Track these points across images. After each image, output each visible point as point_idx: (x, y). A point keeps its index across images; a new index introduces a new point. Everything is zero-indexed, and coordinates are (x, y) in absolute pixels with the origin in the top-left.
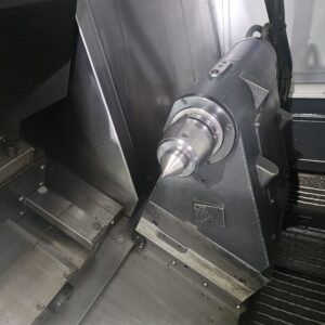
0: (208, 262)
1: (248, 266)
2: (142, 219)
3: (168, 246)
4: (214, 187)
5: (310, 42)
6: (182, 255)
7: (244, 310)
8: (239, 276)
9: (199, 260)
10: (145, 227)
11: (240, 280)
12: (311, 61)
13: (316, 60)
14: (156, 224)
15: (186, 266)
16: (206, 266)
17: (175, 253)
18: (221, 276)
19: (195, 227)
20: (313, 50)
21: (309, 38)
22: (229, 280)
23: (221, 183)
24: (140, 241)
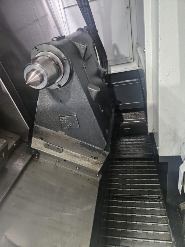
0: (76, 153)
1: (97, 148)
2: (33, 138)
3: (52, 151)
4: (68, 104)
5: (113, 43)
6: (61, 154)
7: (101, 176)
8: (94, 156)
9: (71, 154)
10: (37, 144)
11: (95, 158)
12: (116, 53)
13: (118, 52)
14: (42, 139)
15: (65, 161)
16: (76, 156)
17: (57, 154)
18: (85, 160)
19: (64, 133)
20: (115, 47)
21: (112, 41)
22: (89, 160)
23: (71, 100)
24: (35, 154)
